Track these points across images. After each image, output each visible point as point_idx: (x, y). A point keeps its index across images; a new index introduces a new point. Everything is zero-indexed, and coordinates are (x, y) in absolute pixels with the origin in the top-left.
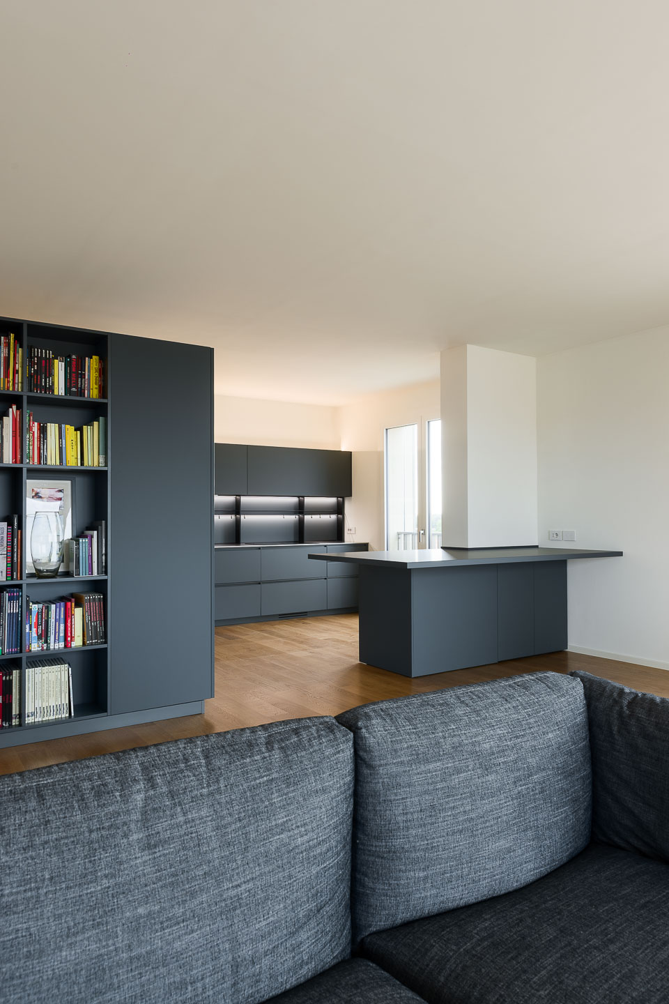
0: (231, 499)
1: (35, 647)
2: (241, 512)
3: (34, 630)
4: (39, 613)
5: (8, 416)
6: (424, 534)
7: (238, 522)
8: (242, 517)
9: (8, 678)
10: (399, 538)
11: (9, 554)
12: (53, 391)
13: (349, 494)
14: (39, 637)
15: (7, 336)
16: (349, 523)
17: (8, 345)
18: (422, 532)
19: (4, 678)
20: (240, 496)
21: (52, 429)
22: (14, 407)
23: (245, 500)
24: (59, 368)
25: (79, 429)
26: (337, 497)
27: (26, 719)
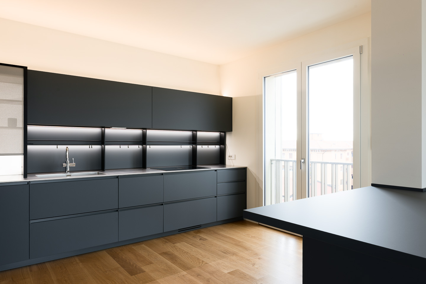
0: (139, 132)
2: (147, 143)
6: (304, 162)
7: (144, 151)
8: (148, 147)
10: (271, 164)
13: (230, 130)
16: (230, 151)
18: (302, 161)
20: (146, 129)
23: (150, 133)
26: (221, 132)
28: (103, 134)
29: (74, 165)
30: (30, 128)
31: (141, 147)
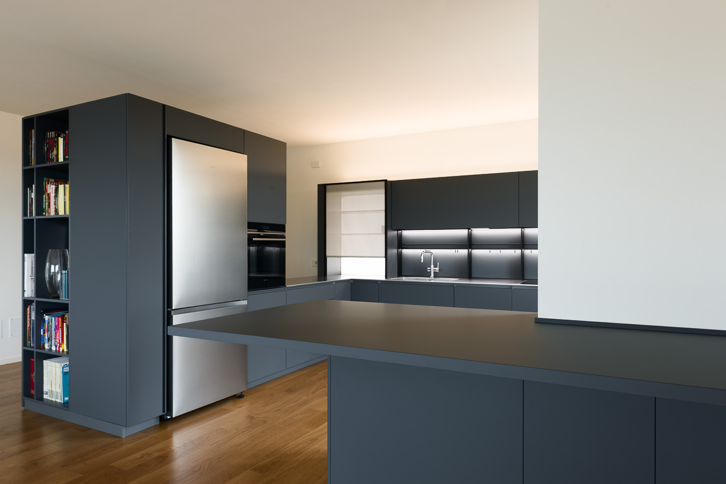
0: (517, 232)
1: (47, 347)
3: (46, 333)
4: (48, 323)
7: (523, 257)
8: (526, 251)
12: (57, 160)
14: (48, 340)
21: (61, 188)
24: (61, 142)
27: (44, 395)
28: (470, 236)
29: (438, 270)
31: (518, 252)
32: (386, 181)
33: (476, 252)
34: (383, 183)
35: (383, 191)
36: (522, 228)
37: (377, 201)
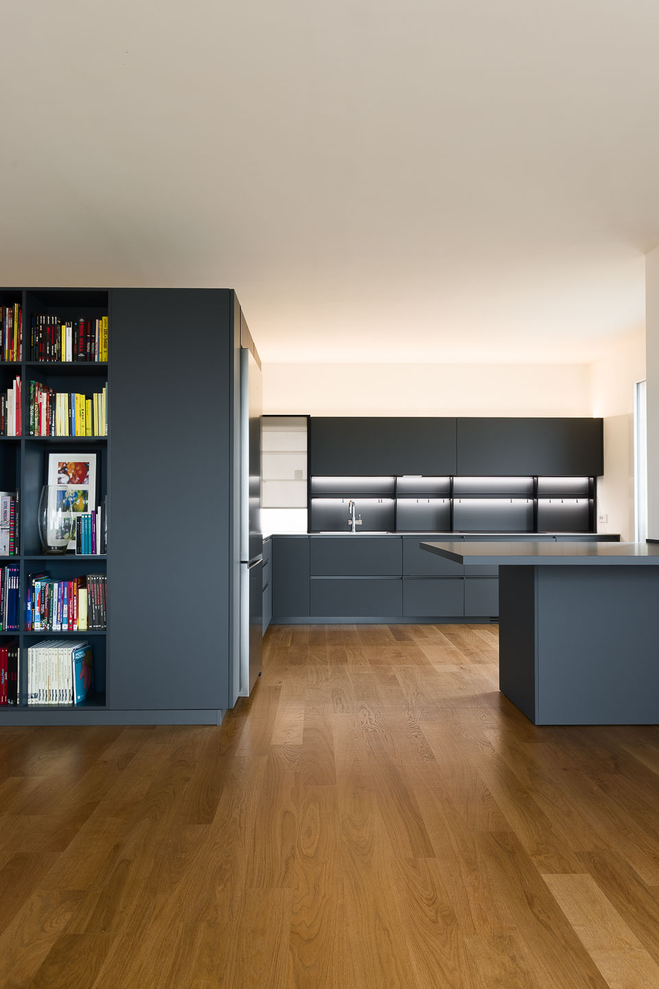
0: (444, 480)
1: (38, 626)
3: (37, 608)
4: (42, 591)
5: (12, 388)
7: (451, 507)
8: (456, 501)
9: (13, 655)
11: (12, 529)
12: (60, 358)
13: (602, 474)
14: (42, 617)
15: (11, 307)
17: (12, 315)
19: (9, 655)
21: (62, 399)
22: (18, 378)
23: (459, 481)
24: (67, 333)
25: (89, 397)
26: (589, 477)
27: (29, 700)
28: (395, 484)
29: (360, 522)
30: (315, 480)
31: (447, 501)
32: (308, 417)
33: (402, 502)
34: (305, 419)
35: (306, 428)
36: (450, 476)
37: (299, 439)
